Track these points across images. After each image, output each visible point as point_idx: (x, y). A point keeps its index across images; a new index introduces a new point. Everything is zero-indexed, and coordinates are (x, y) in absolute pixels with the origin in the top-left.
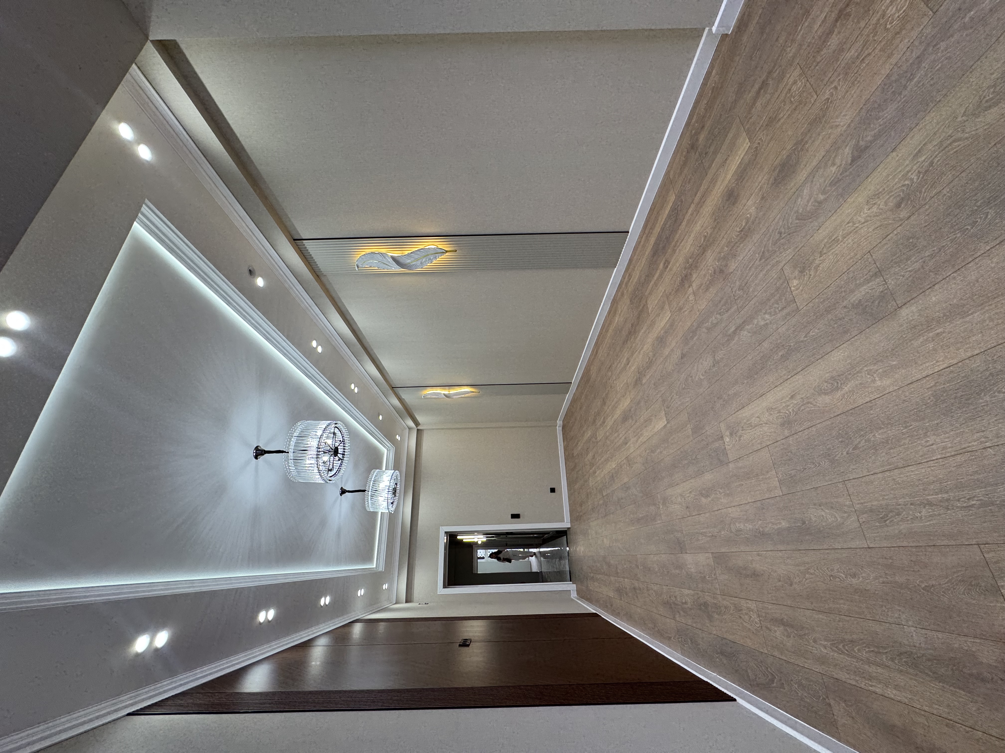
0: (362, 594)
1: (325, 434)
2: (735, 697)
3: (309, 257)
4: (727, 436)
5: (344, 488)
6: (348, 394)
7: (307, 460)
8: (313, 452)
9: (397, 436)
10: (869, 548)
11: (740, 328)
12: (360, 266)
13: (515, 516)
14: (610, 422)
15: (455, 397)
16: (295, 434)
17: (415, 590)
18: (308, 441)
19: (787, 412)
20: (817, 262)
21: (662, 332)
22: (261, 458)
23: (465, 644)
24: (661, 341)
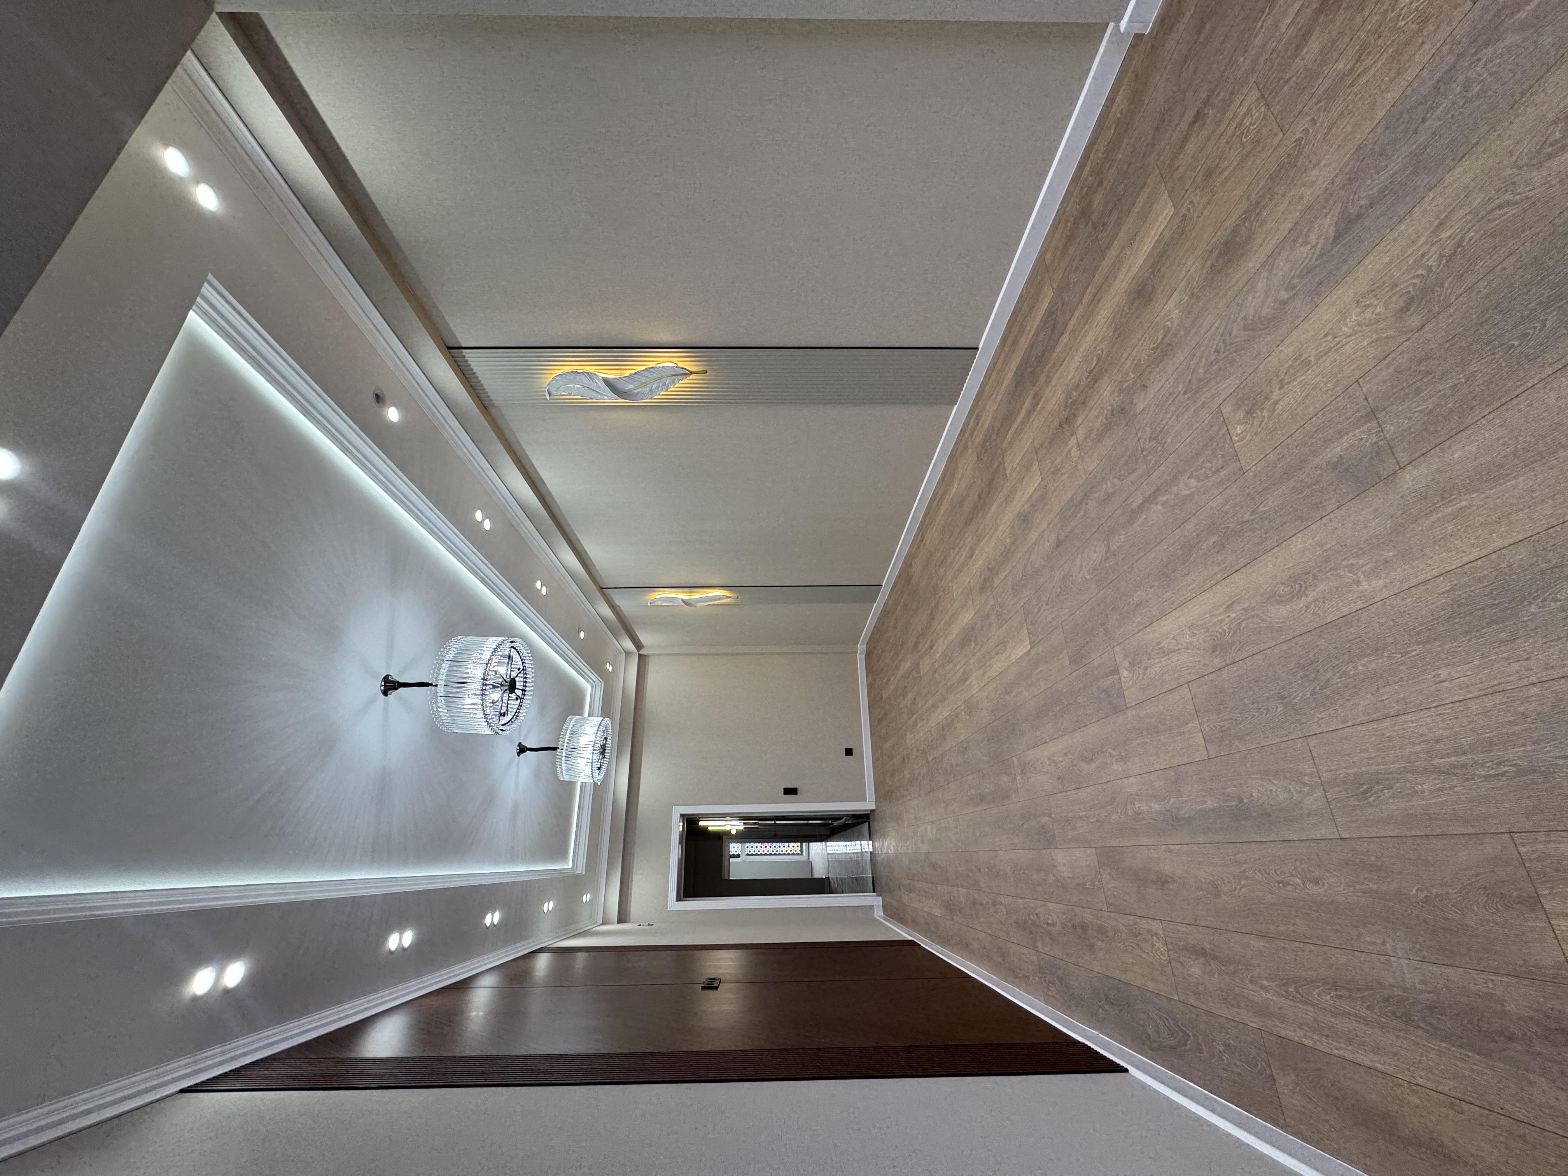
0: (550, 909)
1: (495, 658)
2: (1126, 1066)
3: (473, 376)
4: (1126, 669)
5: (523, 744)
6: (531, 597)
7: (467, 699)
8: (475, 686)
9: (608, 664)
10: (1341, 839)
11: (1150, 500)
12: (553, 392)
13: (790, 791)
14: (941, 647)
15: (699, 604)
16: (448, 657)
17: (632, 904)
18: (468, 668)
19: (1220, 631)
20: (1274, 397)
21: (1026, 506)
22: (393, 695)
23: (711, 985)
24: (1025, 520)
